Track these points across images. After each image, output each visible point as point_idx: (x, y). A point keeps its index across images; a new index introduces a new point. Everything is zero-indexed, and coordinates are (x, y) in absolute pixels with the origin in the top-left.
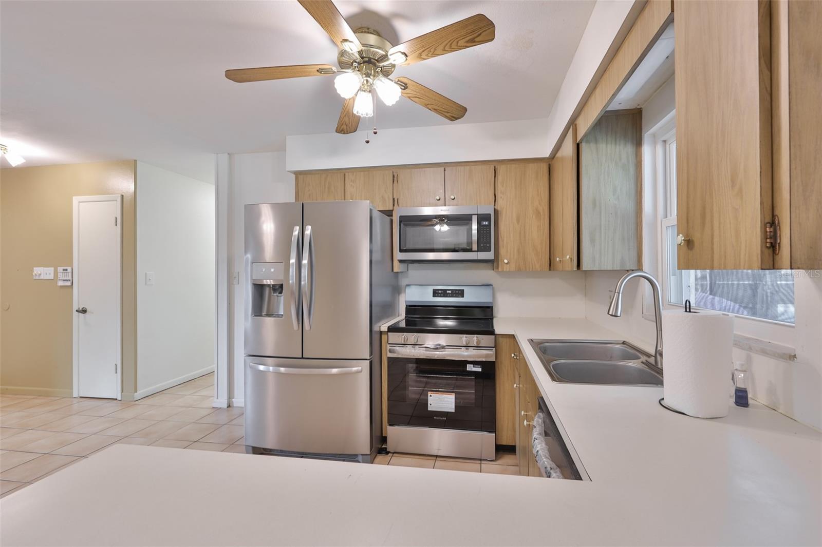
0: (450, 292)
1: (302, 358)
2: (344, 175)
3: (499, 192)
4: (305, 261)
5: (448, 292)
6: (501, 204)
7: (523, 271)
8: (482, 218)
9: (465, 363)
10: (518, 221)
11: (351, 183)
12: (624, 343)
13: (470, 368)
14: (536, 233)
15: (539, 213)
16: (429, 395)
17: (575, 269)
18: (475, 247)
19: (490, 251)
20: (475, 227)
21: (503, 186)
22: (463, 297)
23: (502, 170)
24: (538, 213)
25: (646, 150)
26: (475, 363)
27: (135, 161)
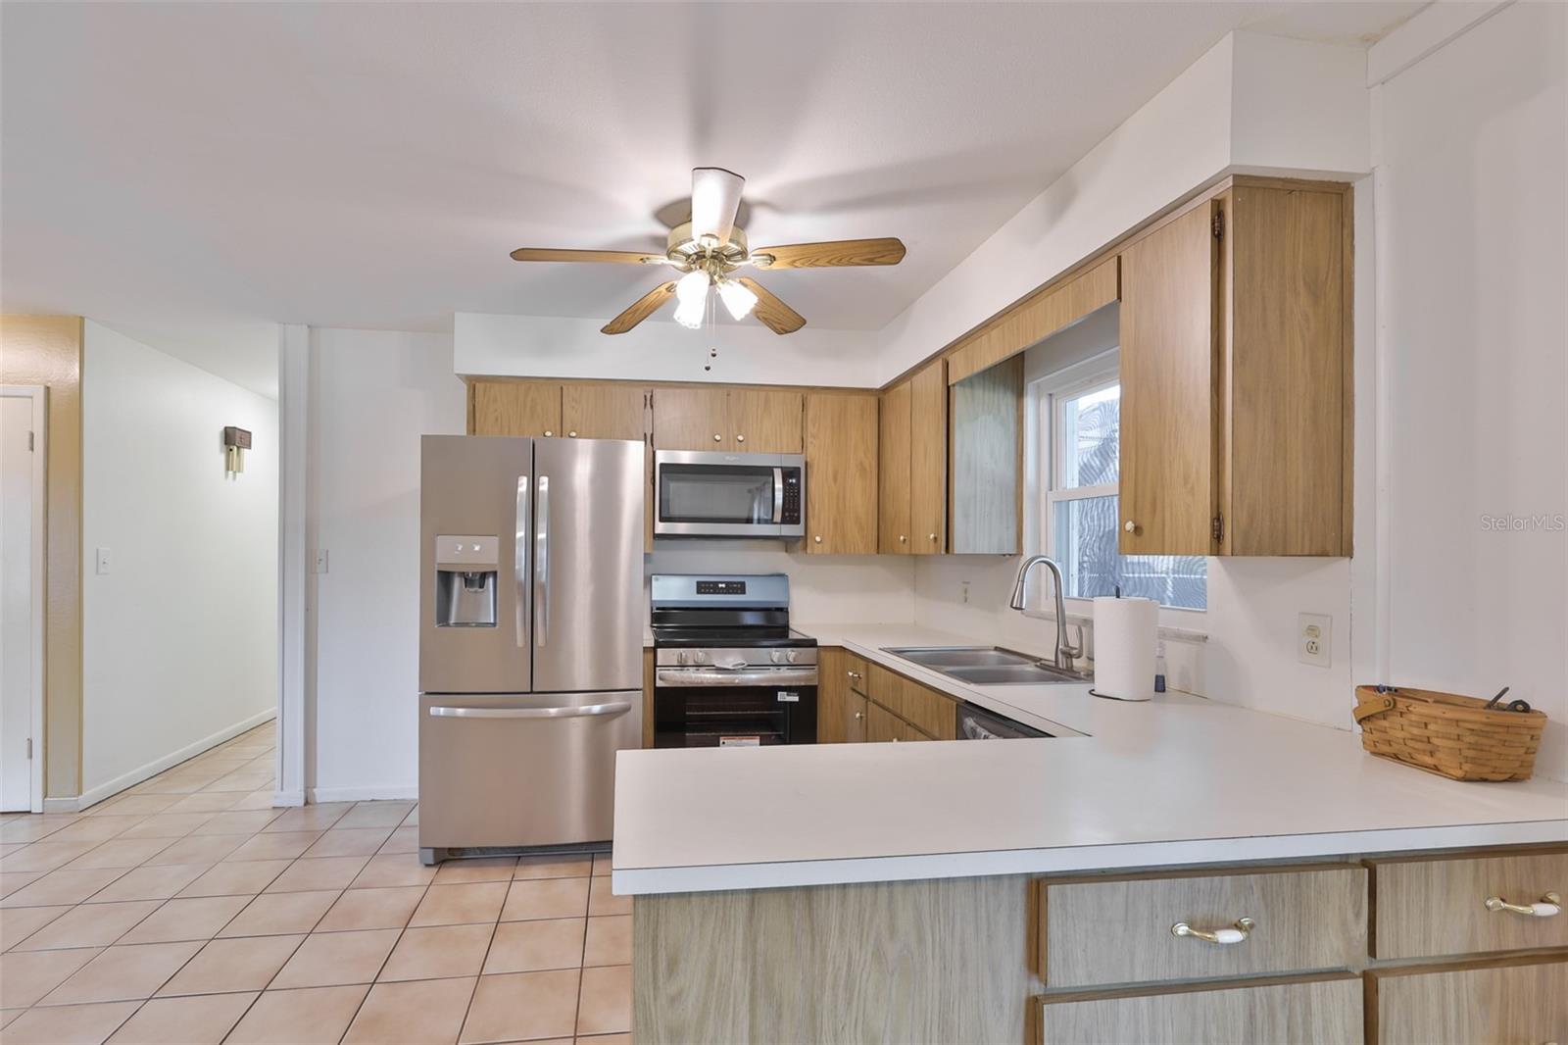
0: (724, 586)
1: (532, 692)
2: (562, 388)
3: (809, 435)
4: (541, 536)
5: (720, 585)
6: (812, 451)
7: (840, 554)
8: (789, 473)
9: (773, 690)
10: (835, 479)
11: (574, 404)
12: (996, 649)
13: (782, 697)
14: (860, 496)
15: (865, 469)
16: (721, 742)
17: (943, 552)
18: (778, 517)
19: (799, 523)
20: (779, 485)
21: (814, 425)
22: (744, 593)
23: (813, 400)
24: (862, 469)
25: (1029, 403)
26: (789, 689)
27: (82, 318)
